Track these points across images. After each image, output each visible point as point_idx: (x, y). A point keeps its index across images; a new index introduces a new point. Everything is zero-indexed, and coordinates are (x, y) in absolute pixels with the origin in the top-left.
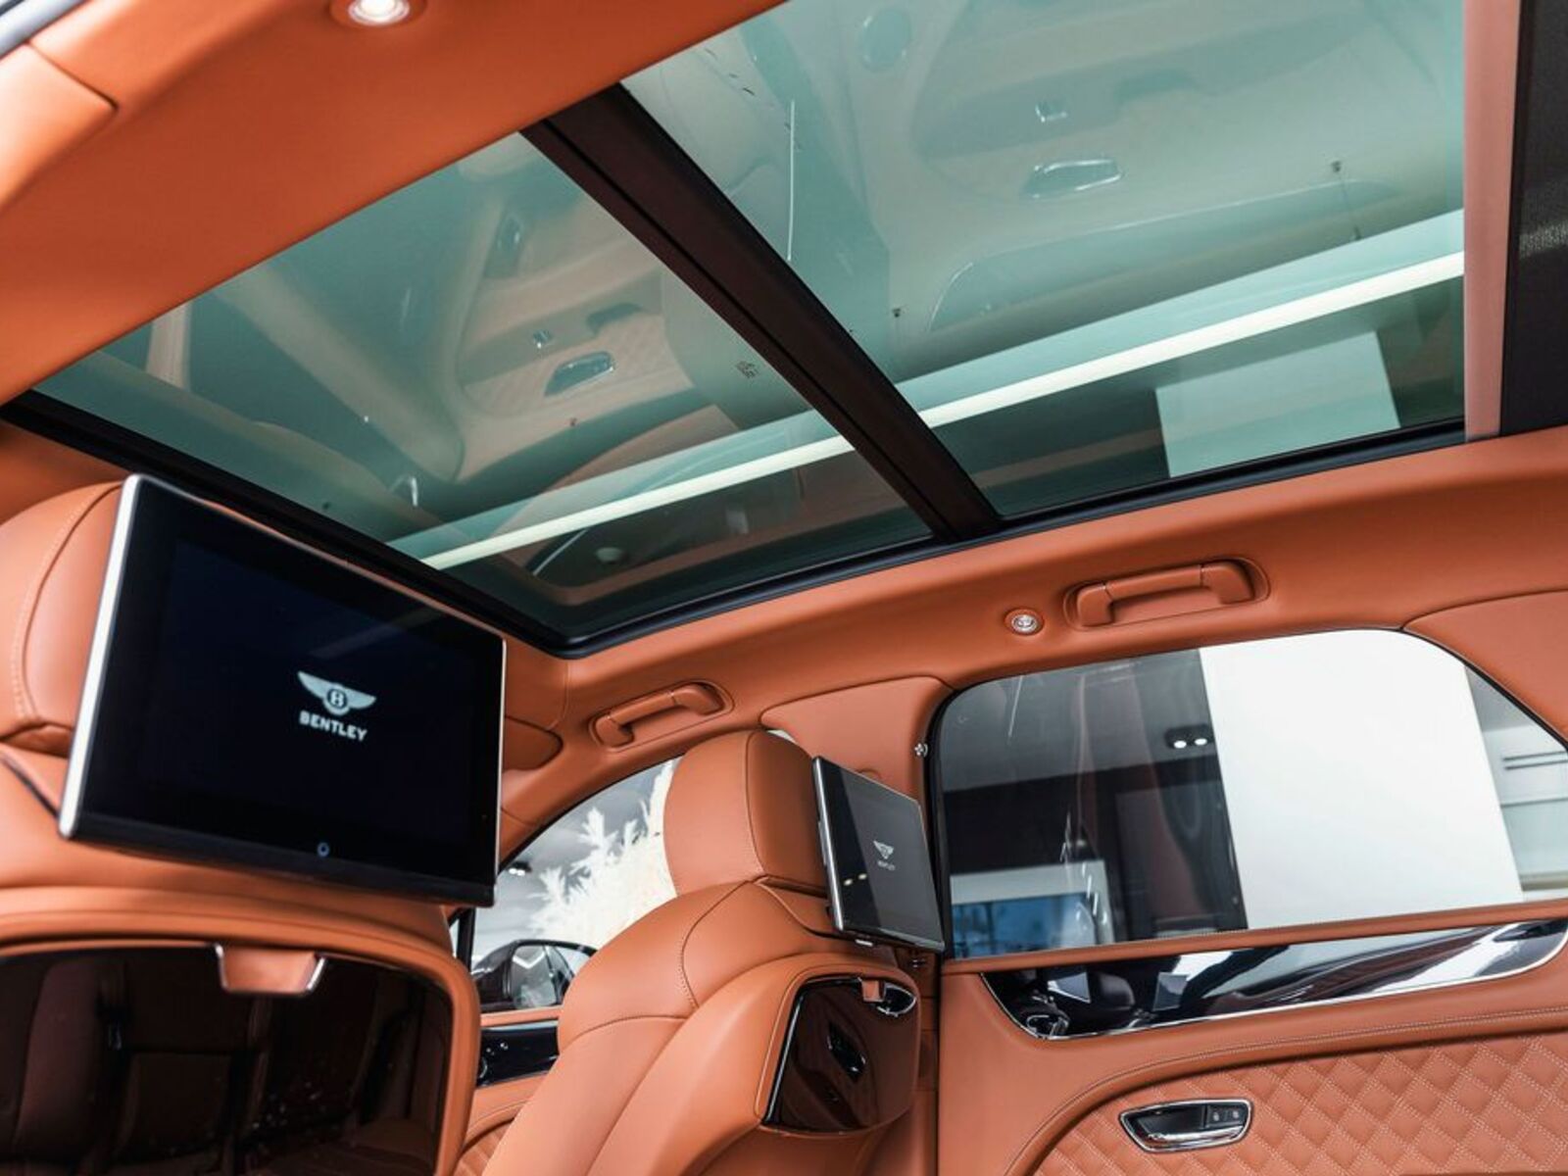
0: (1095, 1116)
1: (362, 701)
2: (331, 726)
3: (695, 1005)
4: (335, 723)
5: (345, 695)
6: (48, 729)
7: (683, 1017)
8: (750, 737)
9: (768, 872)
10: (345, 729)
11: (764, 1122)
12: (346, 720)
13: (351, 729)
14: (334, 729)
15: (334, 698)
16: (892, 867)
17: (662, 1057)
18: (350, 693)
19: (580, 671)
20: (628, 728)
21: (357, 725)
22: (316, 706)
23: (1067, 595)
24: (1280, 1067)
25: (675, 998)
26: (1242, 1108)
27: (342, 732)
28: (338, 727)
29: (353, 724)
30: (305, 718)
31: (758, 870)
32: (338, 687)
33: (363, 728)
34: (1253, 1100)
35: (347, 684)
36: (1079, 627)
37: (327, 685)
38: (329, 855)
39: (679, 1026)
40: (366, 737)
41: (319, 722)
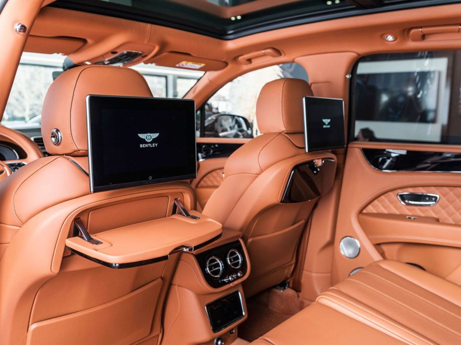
0: (390, 193)
1: (155, 135)
2: (148, 145)
3: (262, 171)
4: (149, 144)
5: (150, 136)
6: (81, 151)
7: (258, 175)
8: (285, 81)
9: (287, 130)
10: (152, 145)
11: (280, 202)
12: (151, 143)
13: (153, 144)
14: (149, 146)
15: (148, 138)
16: (329, 126)
17: (252, 185)
18: (152, 135)
19: (231, 45)
20: (249, 61)
21: (155, 143)
22: (144, 141)
23: (406, 31)
24: (451, 188)
25: (256, 169)
26: (436, 198)
27: (151, 146)
28: (150, 145)
29: (153, 143)
30: (141, 146)
31: (284, 129)
32: (149, 134)
33: (156, 144)
34: (440, 196)
35: (151, 133)
36: (410, 40)
37: (146, 135)
38: (152, 179)
39: (257, 177)
40: (157, 145)
41: (145, 145)
